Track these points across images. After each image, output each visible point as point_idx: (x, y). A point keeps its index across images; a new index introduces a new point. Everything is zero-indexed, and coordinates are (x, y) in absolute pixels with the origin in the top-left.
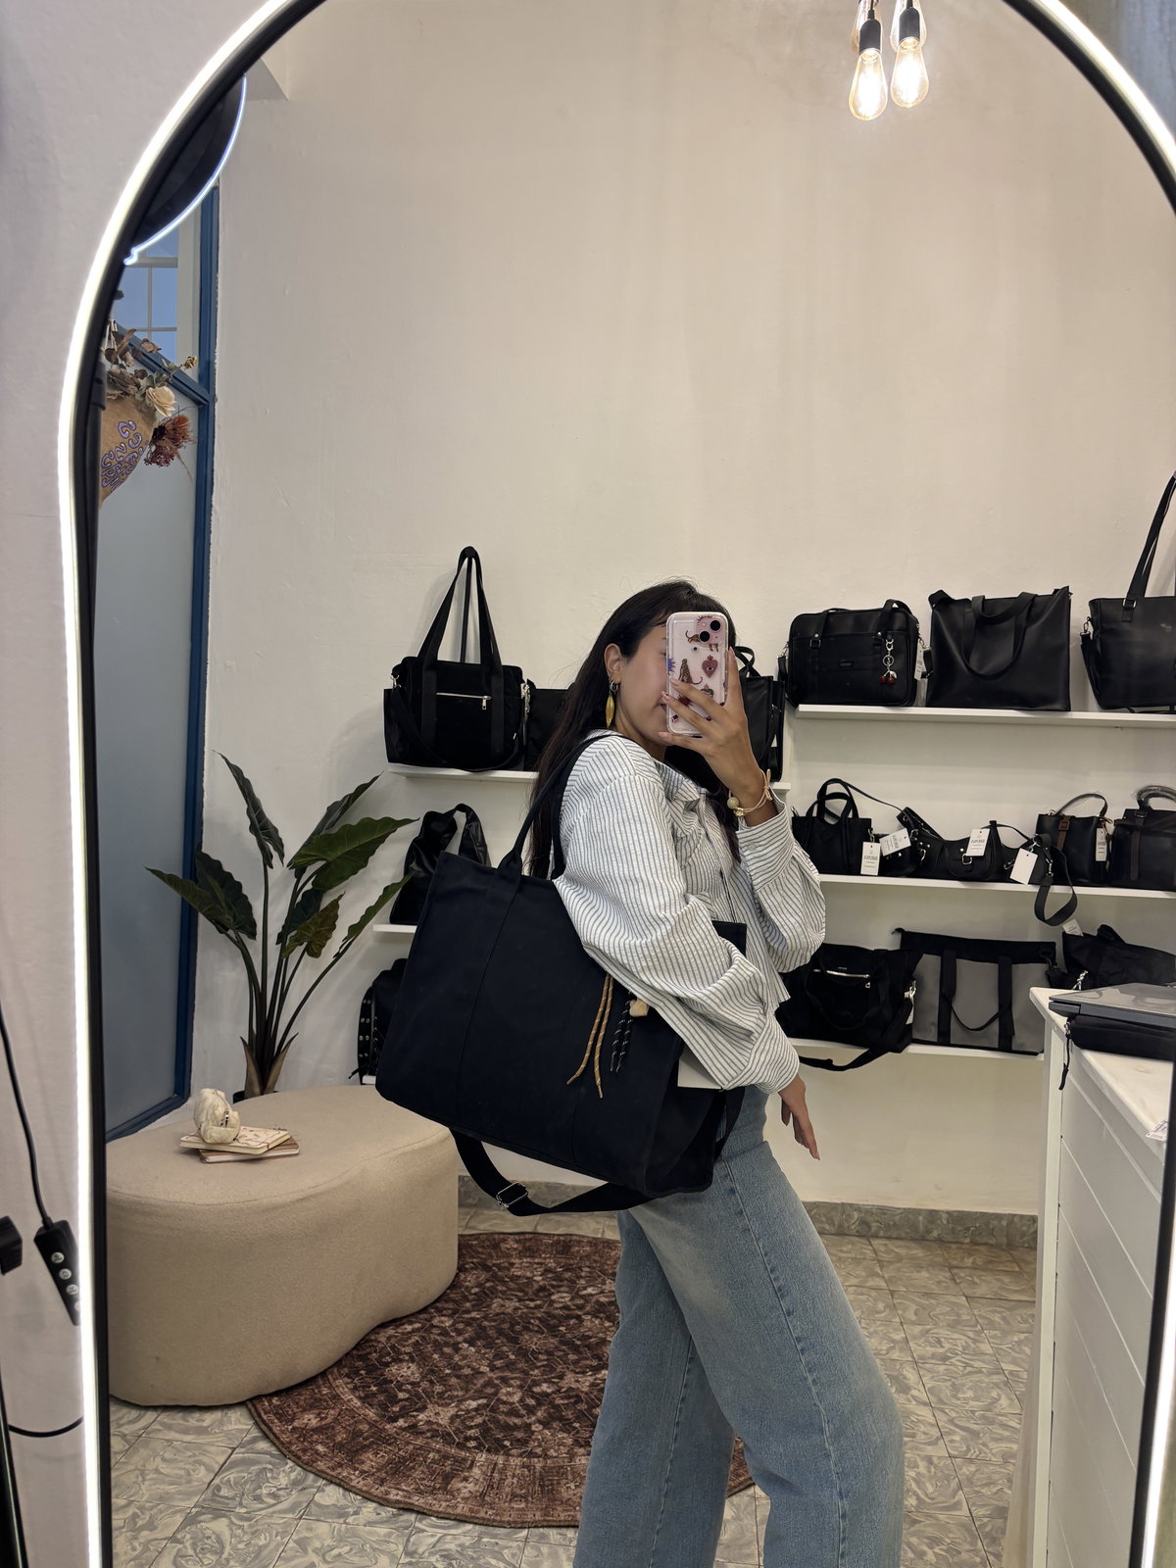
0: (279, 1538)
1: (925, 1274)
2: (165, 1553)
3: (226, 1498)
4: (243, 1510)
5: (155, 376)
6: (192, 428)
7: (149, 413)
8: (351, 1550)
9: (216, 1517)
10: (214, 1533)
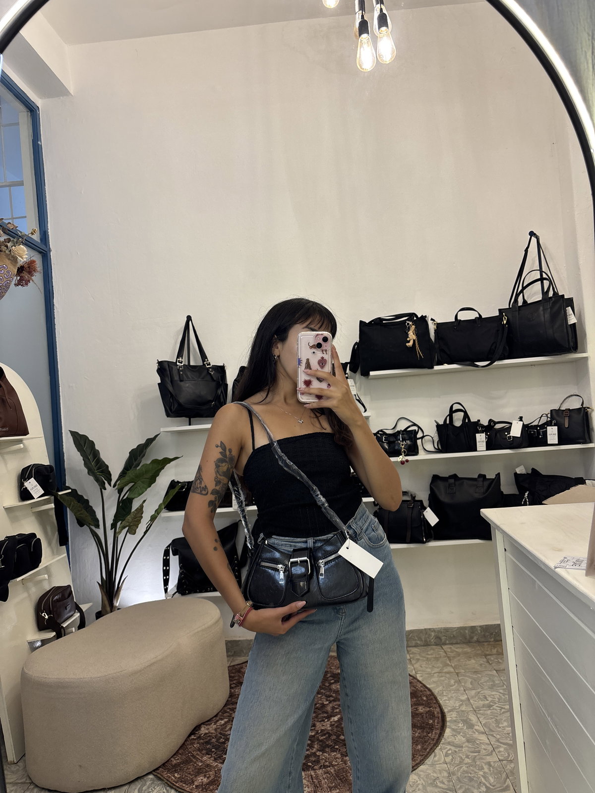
1: (473, 661)
6: (39, 265)
7: (14, 260)
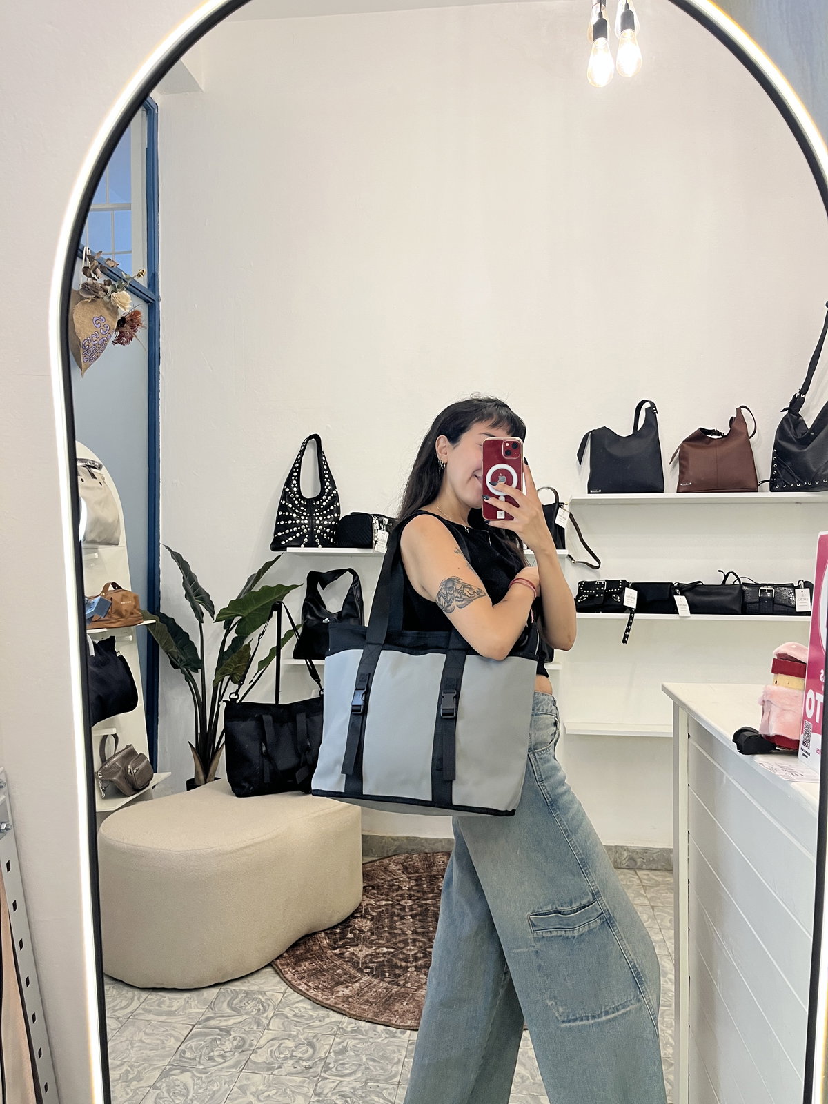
0: (226, 1085)
2: (149, 1096)
3: (190, 1059)
4: (201, 1067)
5: (117, 284)
6: (144, 318)
7: (114, 310)
8: (277, 1093)
9: (183, 1072)
10: (181, 1082)
